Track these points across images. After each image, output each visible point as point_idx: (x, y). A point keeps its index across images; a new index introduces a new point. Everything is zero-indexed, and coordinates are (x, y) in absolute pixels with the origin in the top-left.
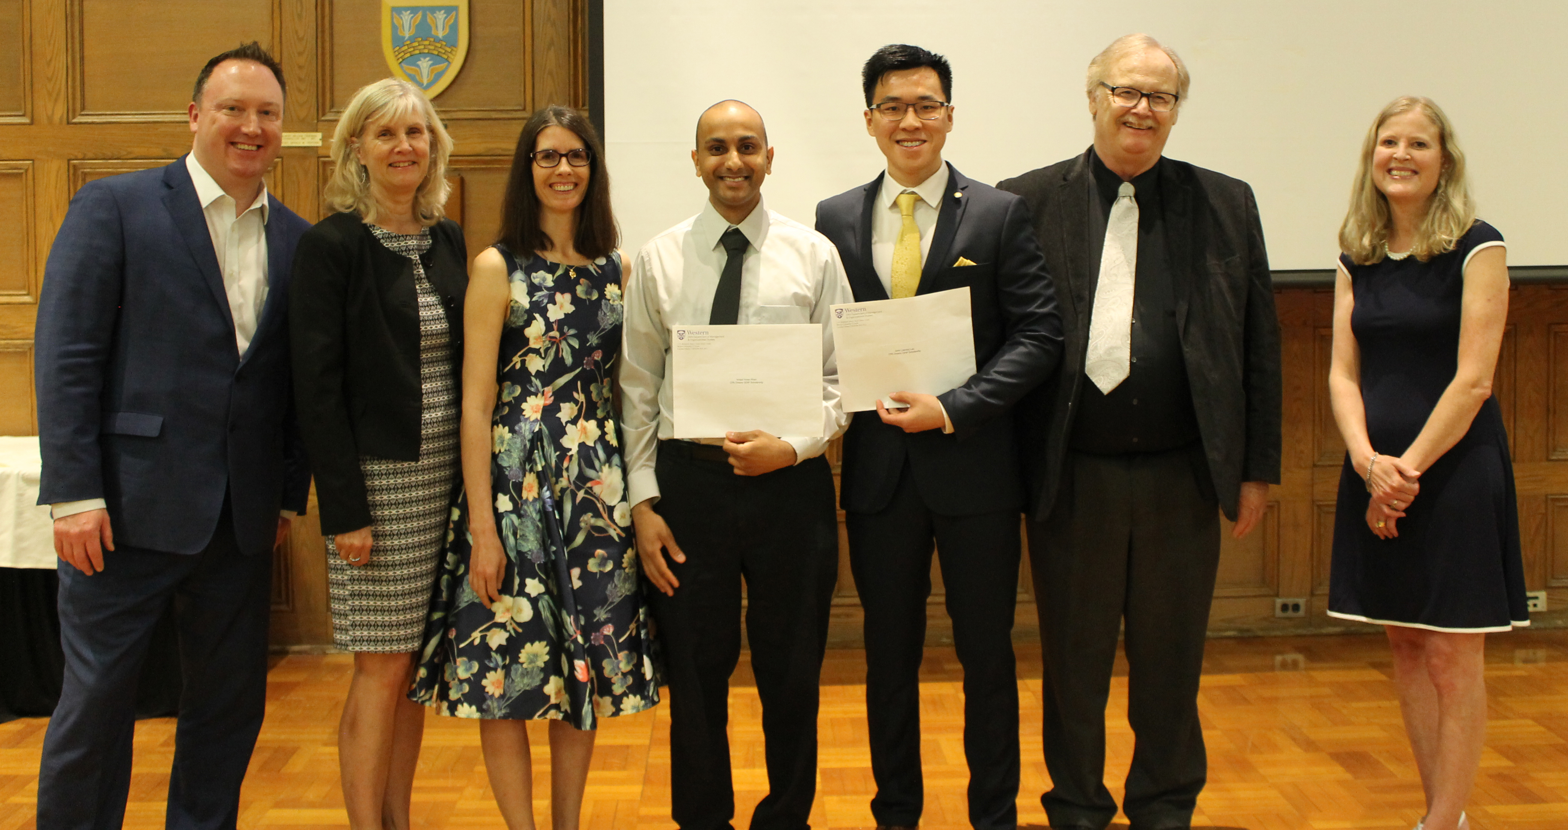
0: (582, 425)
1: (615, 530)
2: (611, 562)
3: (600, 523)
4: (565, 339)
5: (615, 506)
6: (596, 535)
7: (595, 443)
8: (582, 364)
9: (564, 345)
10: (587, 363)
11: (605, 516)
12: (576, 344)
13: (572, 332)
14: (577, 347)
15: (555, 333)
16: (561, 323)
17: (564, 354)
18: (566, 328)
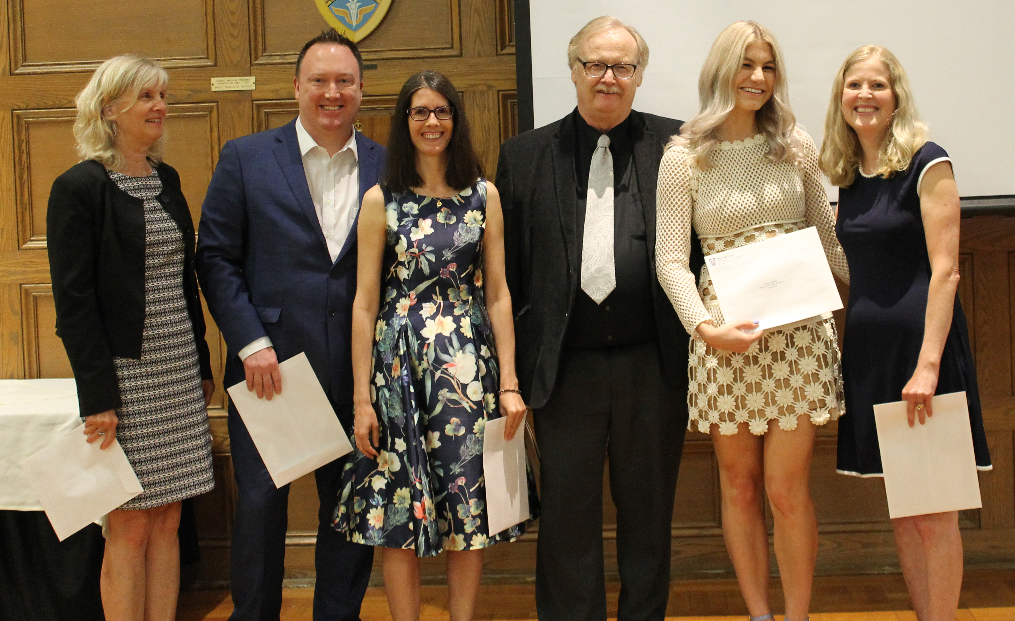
0: (439, 320)
1: (467, 403)
2: (464, 428)
3: (454, 397)
4: (424, 255)
5: (468, 384)
6: (452, 406)
7: (451, 334)
8: (439, 274)
9: (422, 258)
10: (442, 273)
11: (459, 391)
12: (432, 258)
13: (430, 249)
14: (434, 261)
15: (415, 250)
16: (420, 242)
17: (423, 266)
18: (424, 246)
